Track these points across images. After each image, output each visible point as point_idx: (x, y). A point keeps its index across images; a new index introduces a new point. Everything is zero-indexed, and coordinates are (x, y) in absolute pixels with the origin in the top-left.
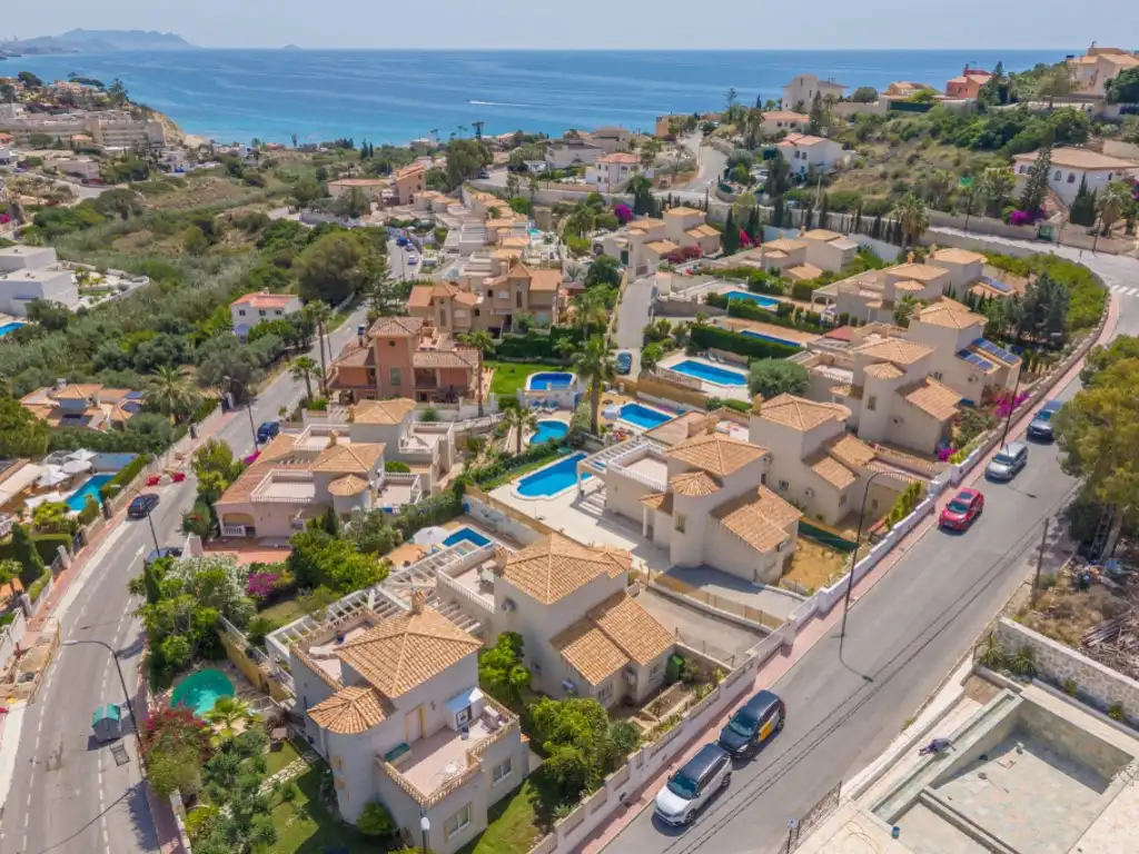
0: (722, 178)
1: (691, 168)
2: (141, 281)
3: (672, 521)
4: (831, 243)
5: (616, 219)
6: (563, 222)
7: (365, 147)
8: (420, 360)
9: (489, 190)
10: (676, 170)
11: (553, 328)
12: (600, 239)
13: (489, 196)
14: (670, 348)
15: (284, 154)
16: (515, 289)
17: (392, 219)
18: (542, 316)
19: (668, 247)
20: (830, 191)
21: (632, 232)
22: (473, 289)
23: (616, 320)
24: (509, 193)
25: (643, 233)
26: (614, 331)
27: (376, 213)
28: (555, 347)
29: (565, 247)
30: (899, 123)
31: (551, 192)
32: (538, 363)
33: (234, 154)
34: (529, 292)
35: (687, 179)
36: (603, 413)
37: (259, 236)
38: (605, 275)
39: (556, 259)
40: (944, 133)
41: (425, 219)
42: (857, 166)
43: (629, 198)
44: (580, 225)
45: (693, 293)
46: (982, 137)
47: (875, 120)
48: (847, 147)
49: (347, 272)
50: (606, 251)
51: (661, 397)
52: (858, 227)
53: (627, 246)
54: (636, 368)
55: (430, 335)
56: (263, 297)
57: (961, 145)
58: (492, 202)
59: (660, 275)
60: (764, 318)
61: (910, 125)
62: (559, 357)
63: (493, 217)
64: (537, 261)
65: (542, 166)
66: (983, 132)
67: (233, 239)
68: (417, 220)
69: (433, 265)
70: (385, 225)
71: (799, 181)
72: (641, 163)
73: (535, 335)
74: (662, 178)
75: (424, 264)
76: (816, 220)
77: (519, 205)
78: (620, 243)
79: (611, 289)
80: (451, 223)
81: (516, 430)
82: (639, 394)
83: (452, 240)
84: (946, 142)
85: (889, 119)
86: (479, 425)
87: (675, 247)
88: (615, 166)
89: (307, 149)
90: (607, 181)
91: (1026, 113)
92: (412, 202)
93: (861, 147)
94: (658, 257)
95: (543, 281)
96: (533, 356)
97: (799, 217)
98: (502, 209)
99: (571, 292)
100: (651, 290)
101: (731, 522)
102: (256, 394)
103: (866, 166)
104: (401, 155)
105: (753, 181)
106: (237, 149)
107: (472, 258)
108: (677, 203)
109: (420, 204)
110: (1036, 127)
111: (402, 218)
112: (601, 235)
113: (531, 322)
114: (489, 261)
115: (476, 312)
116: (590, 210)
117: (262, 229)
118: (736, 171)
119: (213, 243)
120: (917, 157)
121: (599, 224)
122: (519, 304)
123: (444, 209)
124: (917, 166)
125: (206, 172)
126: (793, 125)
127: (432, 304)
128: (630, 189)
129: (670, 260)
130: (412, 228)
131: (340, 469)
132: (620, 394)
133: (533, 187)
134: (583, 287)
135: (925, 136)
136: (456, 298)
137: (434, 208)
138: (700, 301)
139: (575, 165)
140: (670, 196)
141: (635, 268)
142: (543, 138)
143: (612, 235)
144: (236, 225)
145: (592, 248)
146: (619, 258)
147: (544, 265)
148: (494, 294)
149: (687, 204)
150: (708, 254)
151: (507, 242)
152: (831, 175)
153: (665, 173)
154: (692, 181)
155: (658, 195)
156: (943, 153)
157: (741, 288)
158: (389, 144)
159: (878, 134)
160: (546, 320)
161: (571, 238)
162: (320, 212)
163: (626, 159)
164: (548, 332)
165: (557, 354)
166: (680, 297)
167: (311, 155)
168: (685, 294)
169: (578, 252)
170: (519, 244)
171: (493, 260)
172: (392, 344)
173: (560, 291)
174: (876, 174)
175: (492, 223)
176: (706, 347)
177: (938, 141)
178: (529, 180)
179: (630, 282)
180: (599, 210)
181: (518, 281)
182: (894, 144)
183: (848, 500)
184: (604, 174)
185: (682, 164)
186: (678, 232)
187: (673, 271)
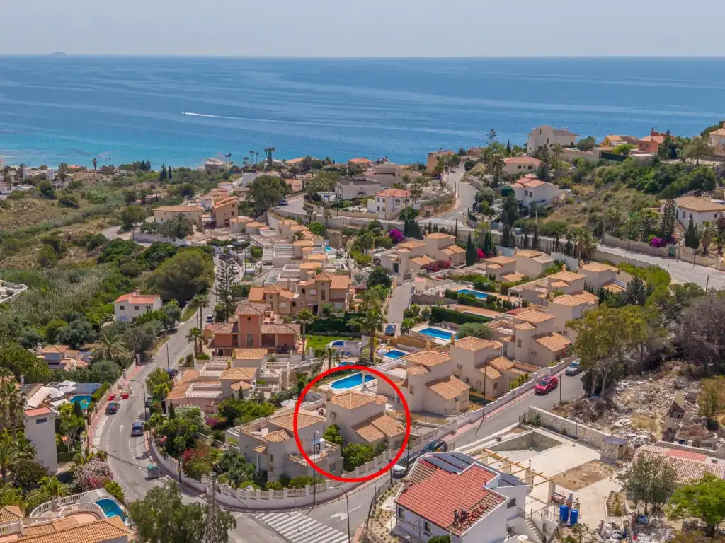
0: (471, 210)
1: (449, 201)
2: (21, 288)
3: (408, 389)
4: (534, 259)
5: (391, 240)
6: (351, 242)
7: (164, 170)
8: (265, 330)
9: (290, 217)
10: (438, 203)
11: (346, 312)
12: (379, 255)
13: (293, 222)
14: (419, 321)
15: (86, 175)
16: (321, 288)
17: (214, 239)
18: (338, 306)
19: (427, 260)
20: (546, 221)
21: (400, 250)
22: (291, 289)
23: (387, 307)
24: (308, 220)
25: (408, 251)
26: (386, 313)
27: (197, 234)
28: (347, 325)
29: (352, 261)
30: (604, 170)
31: (340, 218)
32: (336, 335)
33: (43, 177)
34: (330, 290)
35: (446, 210)
36: (377, 353)
37: (99, 252)
38: (381, 279)
39: (346, 269)
40: (630, 181)
41: (241, 239)
42: (568, 202)
43: (399, 224)
44: (362, 246)
45: (438, 290)
46: (651, 184)
47: (589, 167)
48: (565, 187)
49: (196, 279)
50: (382, 263)
51: (411, 346)
52: (557, 247)
53: (397, 260)
54: (398, 333)
55: (269, 316)
56: (136, 297)
57: (639, 189)
58: (296, 227)
59: (417, 279)
60: (478, 305)
61: (610, 172)
62: (350, 331)
63: (299, 239)
64: (334, 271)
65: (332, 197)
66: (652, 181)
67: (75, 255)
68: (234, 240)
69: (252, 274)
70: (208, 243)
71: (526, 213)
72: (411, 197)
73: (334, 317)
74: (426, 209)
75: (245, 274)
76: (531, 243)
77: (316, 229)
78: (391, 257)
79: (384, 288)
80: (265, 243)
81: (328, 361)
82: (398, 345)
83: (267, 255)
84: (631, 186)
85: (598, 166)
86: (304, 365)
87: (432, 260)
88: (391, 198)
89: (107, 171)
90: (384, 210)
91: (678, 169)
92: (227, 225)
93: (577, 188)
94: (419, 268)
95: (339, 283)
96: (332, 331)
97: (520, 240)
98: (304, 232)
99: (358, 291)
100: (410, 288)
101: (434, 388)
102: (151, 356)
103: (575, 202)
104: (198, 178)
105: (493, 213)
106: (45, 172)
107: (284, 269)
108: (436, 230)
109: (235, 227)
110: (683, 179)
111: (223, 239)
112: (379, 252)
113: (331, 309)
114: (299, 271)
115: (294, 304)
116: (370, 234)
117: (101, 246)
118: (481, 205)
119: (60, 258)
120: (610, 196)
121: (378, 244)
122: (323, 298)
123: (257, 232)
124: (609, 204)
125: (23, 194)
126: (530, 168)
127: (264, 298)
128: (402, 217)
129: (428, 269)
130: (231, 246)
131: (236, 378)
132: (388, 345)
133: (327, 215)
134: (366, 288)
135: (618, 181)
136: (280, 294)
137: (247, 231)
138: (441, 295)
139: (359, 196)
140: (430, 224)
141: (402, 276)
142: (330, 163)
143: (388, 252)
144: (75, 243)
145: (372, 261)
146: (391, 268)
147: (338, 273)
148: (306, 292)
149: (443, 231)
150: (455, 265)
151: (311, 257)
152: (549, 209)
153: (429, 205)
154: (450, 211)
155: (422, 222)
156: (626, 194)
157: (470, 287)
158: (185, 167)
159: (589, 177)
160: (341, 308)
161: (358, 255)
162: (150, 233)
163: (399, 193)
164: (342, 315)
165: (348, 329)
166: (428, 292)
167: (111, 176)
168: (432, 291)
169: (362, 264)
170: (319, 259)
171: (301, 269)
172: (249, 319)
173: (350, 290)
174: (579, 209)
175: (298, 244)
176: (441, 321)
177: (625, 186)
178: (322, 208)
179: (399, 285)
180: (378, 234)
181: (323, 283)
182: (598, 186)
183: (499, 386)
184: (382, 205)
185: (442, 197)
186: (434, 250)
187: (428, 277)
